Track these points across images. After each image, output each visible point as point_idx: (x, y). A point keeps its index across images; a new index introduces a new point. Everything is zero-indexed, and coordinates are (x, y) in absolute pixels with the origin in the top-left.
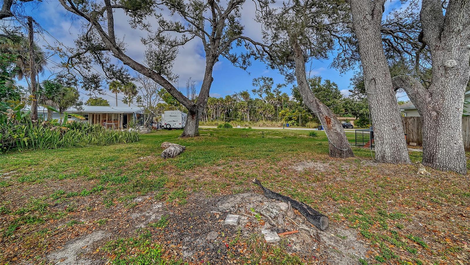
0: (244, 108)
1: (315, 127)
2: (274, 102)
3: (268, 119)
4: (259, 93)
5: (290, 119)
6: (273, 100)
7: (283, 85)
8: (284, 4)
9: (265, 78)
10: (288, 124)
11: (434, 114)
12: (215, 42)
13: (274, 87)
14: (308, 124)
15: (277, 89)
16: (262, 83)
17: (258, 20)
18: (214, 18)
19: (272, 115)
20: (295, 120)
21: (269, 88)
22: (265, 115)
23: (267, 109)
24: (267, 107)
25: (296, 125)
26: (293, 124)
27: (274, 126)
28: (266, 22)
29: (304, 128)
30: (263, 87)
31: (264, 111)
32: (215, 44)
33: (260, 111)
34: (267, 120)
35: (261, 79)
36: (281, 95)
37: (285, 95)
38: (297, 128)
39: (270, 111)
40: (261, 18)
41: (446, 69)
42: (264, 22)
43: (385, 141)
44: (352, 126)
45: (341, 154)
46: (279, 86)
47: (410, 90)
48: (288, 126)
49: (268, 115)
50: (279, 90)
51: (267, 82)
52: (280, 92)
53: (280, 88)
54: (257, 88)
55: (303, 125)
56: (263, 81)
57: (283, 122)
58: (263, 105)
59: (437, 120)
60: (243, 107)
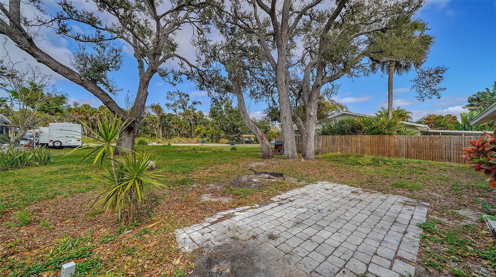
0: (156, 123)
1: (227, 143)
2: (190, 119)
3: (183, 135)
4: (173, 107)
5: (205, 135)
6: (189, 117)
7: (198, 103)
8: (222, 42)
9: (182, 93)
10: (204, 141)
11: (306, 135)
12: (155, 57)
13: (190, 104)
14: (221, 140)
15: (192, 105)
16: (177, 98)
17: (193, 44)
18: (158, 34)
19: (188, 132)
20: (210, 137)
21: (185, 104)
22: (180, 131)
23: (182, 125)
24: (183, 124)
25: (211, 141)
26: (208, 141)
27: (190, 142)
28: (201, 48)
29: (218, 144)
30: (178, 102)
31: (179, 127)
32: (156, 59)
33: (175, 127)
34: (183, 137)
35: (176, 94)
36: (196, 112)
37: (200, 113)
38: (212, 144)
39: (186, 128)
40: (197, 43)
41: (310, 116)
42: (199, 47)
43: (289, 149)
44: (253, 142)
45: (268, 157)
46: (195, 103)
47: (298, 124)
48: (203, 142)
49: (184, 132)
50: (195, 107)
51: (183, 97)
52: (195, 109)
53: (195, 105)
54: (172, 103)
55: (217, 142)
56: (178, 95)
57: (198, 138)
58: (179, 121)
59: (307, 139)
60: (154, 122)
